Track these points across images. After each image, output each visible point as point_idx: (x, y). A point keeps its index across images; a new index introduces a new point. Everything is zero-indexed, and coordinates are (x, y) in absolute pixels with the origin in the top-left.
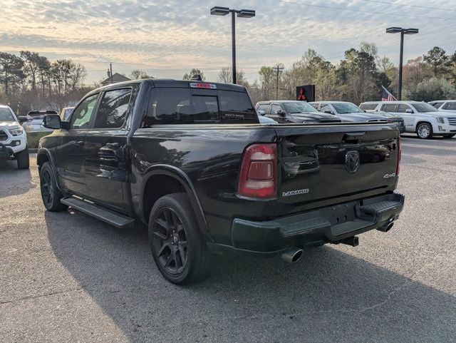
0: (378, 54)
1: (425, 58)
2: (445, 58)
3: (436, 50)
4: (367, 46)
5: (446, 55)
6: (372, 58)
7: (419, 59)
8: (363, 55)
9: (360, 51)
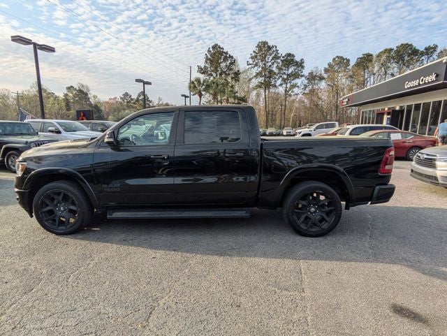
0: (91, 92)
1: (121, 98)
2: (132, 99)
3: (126, 94)
4: (83, 86)
5: (132, 97)
6: (86, 94)
7: (115, 98)
8: (80, 91)
9: (77, 88)
